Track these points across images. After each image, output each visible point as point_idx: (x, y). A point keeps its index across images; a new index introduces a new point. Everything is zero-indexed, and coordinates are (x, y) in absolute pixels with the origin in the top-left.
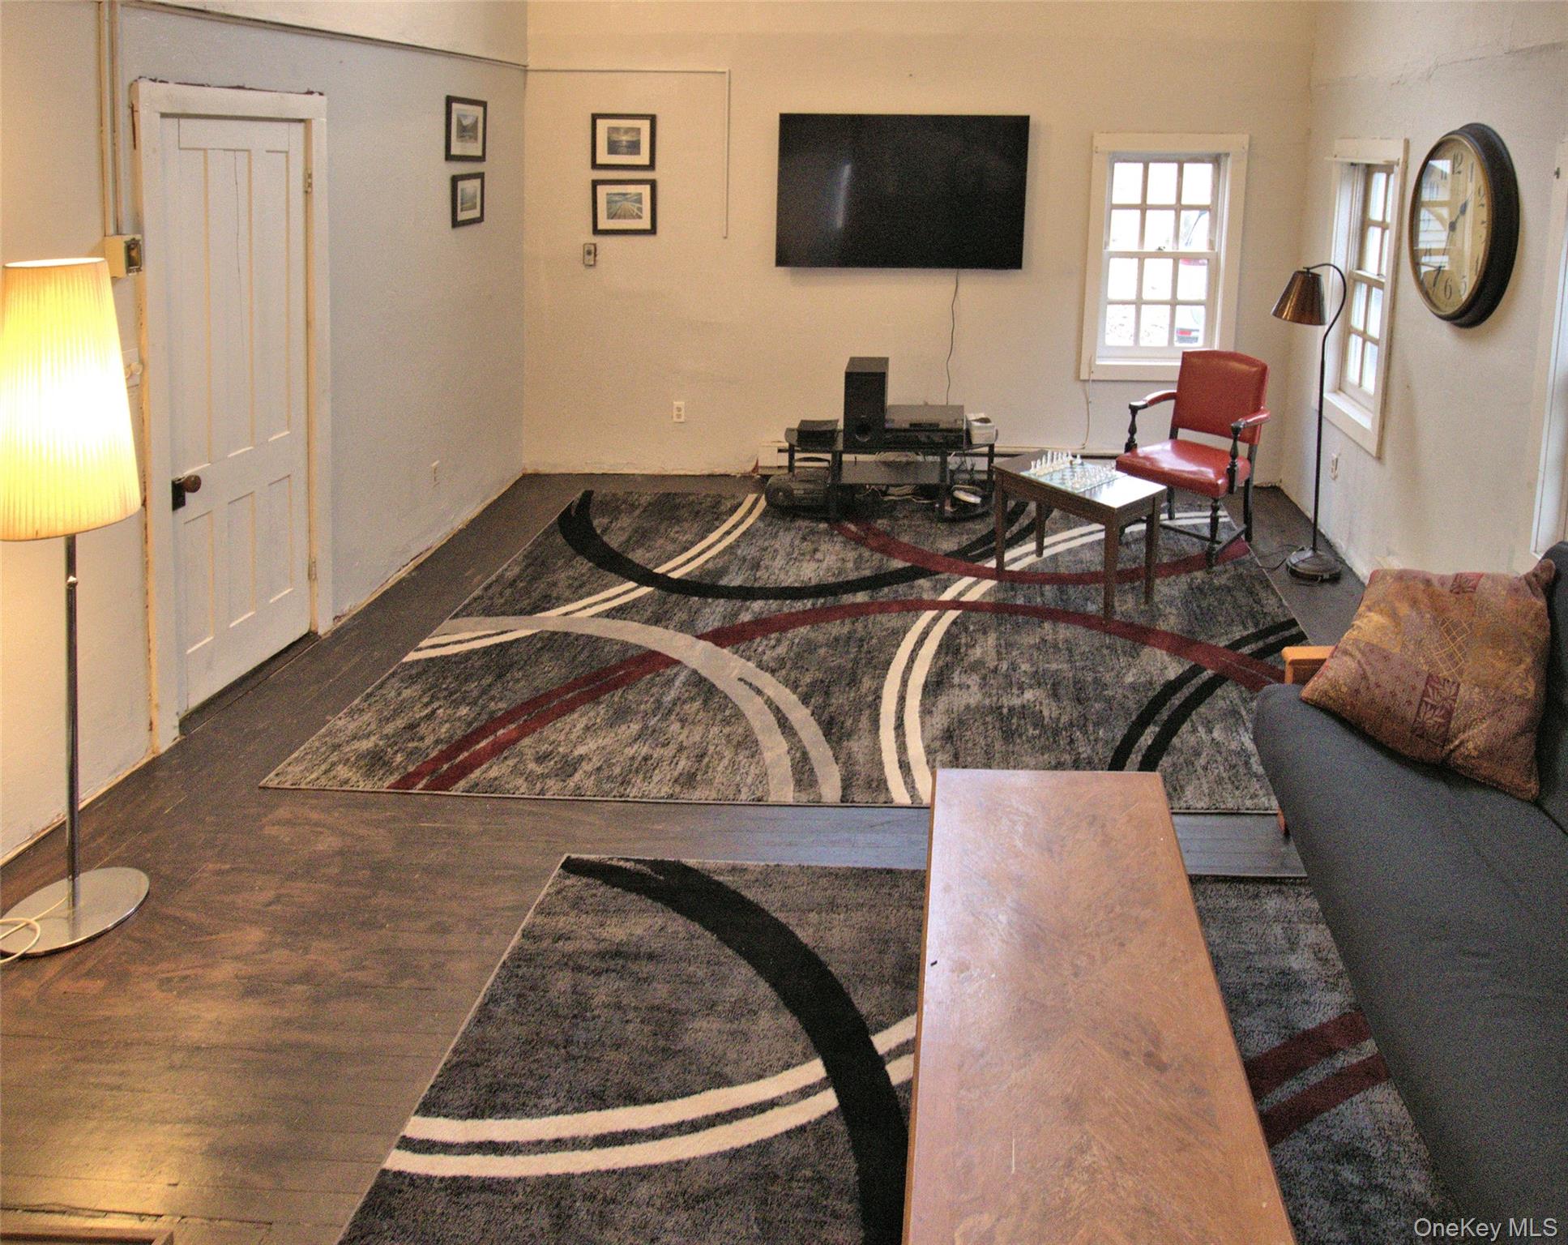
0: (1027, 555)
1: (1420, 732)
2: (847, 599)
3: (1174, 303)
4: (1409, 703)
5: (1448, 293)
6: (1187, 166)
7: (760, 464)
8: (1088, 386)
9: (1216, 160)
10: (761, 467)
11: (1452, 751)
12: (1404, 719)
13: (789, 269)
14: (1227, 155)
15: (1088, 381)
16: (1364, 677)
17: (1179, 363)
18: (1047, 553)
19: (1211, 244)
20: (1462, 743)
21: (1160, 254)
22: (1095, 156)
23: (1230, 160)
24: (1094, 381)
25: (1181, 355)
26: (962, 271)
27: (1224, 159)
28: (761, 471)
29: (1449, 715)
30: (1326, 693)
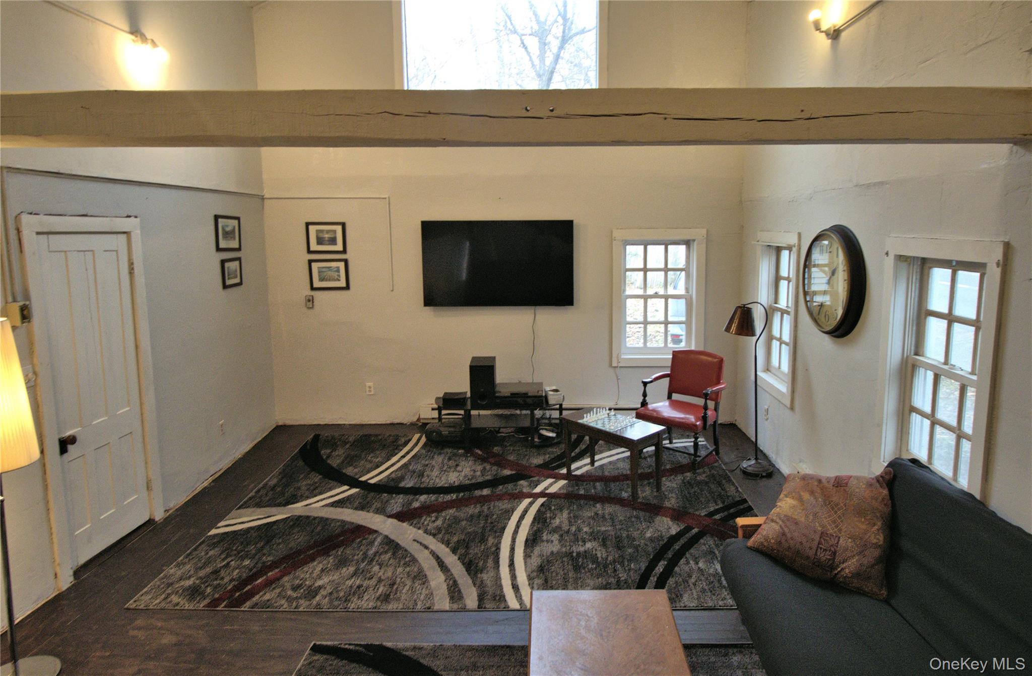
0: (585, 465)
1: (817, 564)
2: (477, 493)
3: (666, 323)
4: (811, 548)
5: (827, 319)
6: (670, 247)
7: (421, 417)
8: (618, 370)
9: (688, 243)
10: (423, 419)
11: (836, 574)
12: (808, 557)
13: (432, 308)
14: (694, 240)
15: (617, 367)
16: (784, 534)
17: (671, 357)
18: (597, 464)
19: (687, 290)
20: (842, 569)
21: (656, 296)
22: (614, 242)
23: (695, 243)
24: (620, 367)
25: (672, 352)
26: (538, 307)
27: (691, 243)
28: (422, 421)
29: (834, 553)
30: (762, 543)
